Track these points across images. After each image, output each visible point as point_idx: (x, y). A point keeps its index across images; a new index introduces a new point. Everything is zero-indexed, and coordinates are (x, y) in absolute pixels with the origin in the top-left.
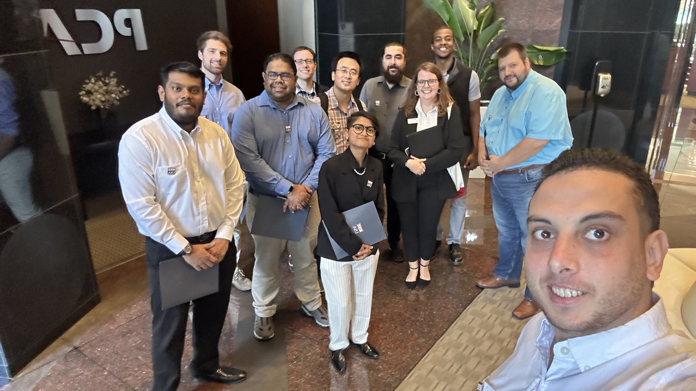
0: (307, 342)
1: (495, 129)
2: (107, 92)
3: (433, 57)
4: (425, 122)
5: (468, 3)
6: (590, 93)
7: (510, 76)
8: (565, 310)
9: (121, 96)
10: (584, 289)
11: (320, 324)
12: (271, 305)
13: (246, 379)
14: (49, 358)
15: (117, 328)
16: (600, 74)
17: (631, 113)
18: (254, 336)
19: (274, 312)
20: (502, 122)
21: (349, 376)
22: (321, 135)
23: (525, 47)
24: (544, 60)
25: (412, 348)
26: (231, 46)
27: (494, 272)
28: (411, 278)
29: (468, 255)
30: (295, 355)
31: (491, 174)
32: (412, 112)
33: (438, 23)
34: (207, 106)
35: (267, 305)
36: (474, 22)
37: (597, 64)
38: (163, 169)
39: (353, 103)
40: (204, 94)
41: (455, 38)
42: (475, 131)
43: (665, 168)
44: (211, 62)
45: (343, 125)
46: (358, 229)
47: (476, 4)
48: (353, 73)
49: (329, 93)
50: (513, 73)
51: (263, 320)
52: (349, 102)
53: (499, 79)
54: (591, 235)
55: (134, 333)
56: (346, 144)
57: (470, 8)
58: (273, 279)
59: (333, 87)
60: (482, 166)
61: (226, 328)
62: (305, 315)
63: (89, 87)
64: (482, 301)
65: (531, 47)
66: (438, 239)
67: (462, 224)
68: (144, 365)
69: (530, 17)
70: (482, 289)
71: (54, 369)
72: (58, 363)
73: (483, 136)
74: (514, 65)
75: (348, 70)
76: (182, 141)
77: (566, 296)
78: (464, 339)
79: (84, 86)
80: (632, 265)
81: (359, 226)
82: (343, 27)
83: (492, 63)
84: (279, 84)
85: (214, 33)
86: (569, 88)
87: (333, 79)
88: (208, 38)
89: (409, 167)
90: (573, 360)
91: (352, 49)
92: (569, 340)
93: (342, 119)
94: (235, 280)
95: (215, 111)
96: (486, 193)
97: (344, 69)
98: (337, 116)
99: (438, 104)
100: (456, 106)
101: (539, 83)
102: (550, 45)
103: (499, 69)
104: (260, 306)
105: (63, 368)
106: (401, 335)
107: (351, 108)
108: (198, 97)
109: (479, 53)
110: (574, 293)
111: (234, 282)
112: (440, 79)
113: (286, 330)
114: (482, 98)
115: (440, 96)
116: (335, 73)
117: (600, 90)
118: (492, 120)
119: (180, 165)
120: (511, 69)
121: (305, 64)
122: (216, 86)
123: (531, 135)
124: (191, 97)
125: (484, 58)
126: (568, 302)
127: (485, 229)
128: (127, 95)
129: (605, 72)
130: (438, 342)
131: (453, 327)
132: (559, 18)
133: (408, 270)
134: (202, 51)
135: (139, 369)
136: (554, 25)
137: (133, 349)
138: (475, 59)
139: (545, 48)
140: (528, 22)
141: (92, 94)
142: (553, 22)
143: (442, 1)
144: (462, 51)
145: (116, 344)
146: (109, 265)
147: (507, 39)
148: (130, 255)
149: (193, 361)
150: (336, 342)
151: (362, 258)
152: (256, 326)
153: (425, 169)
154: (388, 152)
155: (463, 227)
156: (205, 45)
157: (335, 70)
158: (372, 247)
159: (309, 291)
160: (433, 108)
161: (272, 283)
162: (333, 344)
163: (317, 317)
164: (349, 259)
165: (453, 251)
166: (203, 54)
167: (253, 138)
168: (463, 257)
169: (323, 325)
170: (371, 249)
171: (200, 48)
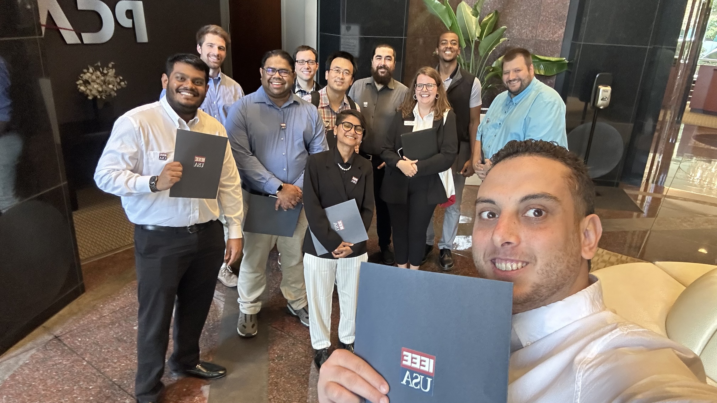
0: (290, 341)
2: (104, 82)
4: (421, 125)
5: (471, 10)
6: (590, 105)
7: (513, 80)
9: (119, 87)
11: (304, 323)
12: (256, 303)
13: (225, 375)
14: (29, 345)
15: (99, 319)
16: (600, 87)
17: (630, 126)
18: (238, 333)
19: (258, 309)
20: (500, 126)
22: (316, 136)
24: (545, 70)
29: (458, 260)
30: (277, 354)
32: (410, 115)
33: (441, 28)
35: (252, 303)
36: (476, 30)
37: (597, 76)
38: (154, 154)
39: (345, 104)
40: (207, 87)
43: (666, 183)
44: (208, 55)
45: (332, 125)
46: (339, 227)
47: (479, 12)
48: (347, 73)
49: (322, 92)
50: (518, 77)
51: (247, 316)
52: (341, 103)
55: (116, 325)
57: (473, 15)
58: (261, 275)
59: (326, 86)
62: (290, 314)
63: (87, 76)
66: (428, 244)
67: (455, 230)
68: (124, 356)
69: (533, 27)
71: (32, 357)
72: (37, 352)
73: (480, 140)
74: (518, 70)
75: (342, 71)
79: (82, 75)
81: (340, 223)
82: (349, 29)
83: (493, 71)
84: (278, 79)
85: (213, 27)
86: (569, 99)
87: (327, 78)
88: (208, 32)
89: (399, 168)
93: (331, 118)
94: (222, 276)
95: (213, 105)
97: (337, 69)
98: (327, 115)
99: (435, 108)
100: (453, 112)
102: (552, 56)
103: (504, 73)
104: (245, 303)
105: (42, 357)
107: (342, 107)
108: (201, 88)
109: (480, 61)
111: (220, 277)
112: (439, 84)
113: (270, 328)
114: (483, 106)
115: (438, 101)
116: (329, 72)
117: (600, 102)
118: (489, 123)
119: (172, 152)
120: (515, 74)
121: (306, 64)
122: (215, 80)
124: (194, 88)
125: (486, 66)
128: (125, 86)
129: (606, 85)
132: (562, 28)
134: (201, 45)
135: (119, 361)
136: (557, 35)
137: (113, 340)
138: (476, 66)
139: (547, 58)
140: (531, 32)
141: (89, 83)
142: (556, 33)
143: (445, 7)
144: (463, 58)
145: (97, 334)
146: (96, 256)
147: (509, 48)
148: (117, 246)
149: (173, 355)
150: (318, 341)
151: (341, 255)
152: (239, 322)
153: (417, 171)
154: (382, 153)
155: (456, 233)
156: (204, 39)
157: (329, 70)
158: (352, 245)
159: (296, 289)
160: (430, 113)
161: (259, 278)
162: (314, 343)
163: (302, 316)
164: (329, 256)
165: (444, 256)
166: (201, 48)
167: (246, 135)
168: (454, 262)
169: (307, 325)
170: (350, 247)
171: (198, 42)
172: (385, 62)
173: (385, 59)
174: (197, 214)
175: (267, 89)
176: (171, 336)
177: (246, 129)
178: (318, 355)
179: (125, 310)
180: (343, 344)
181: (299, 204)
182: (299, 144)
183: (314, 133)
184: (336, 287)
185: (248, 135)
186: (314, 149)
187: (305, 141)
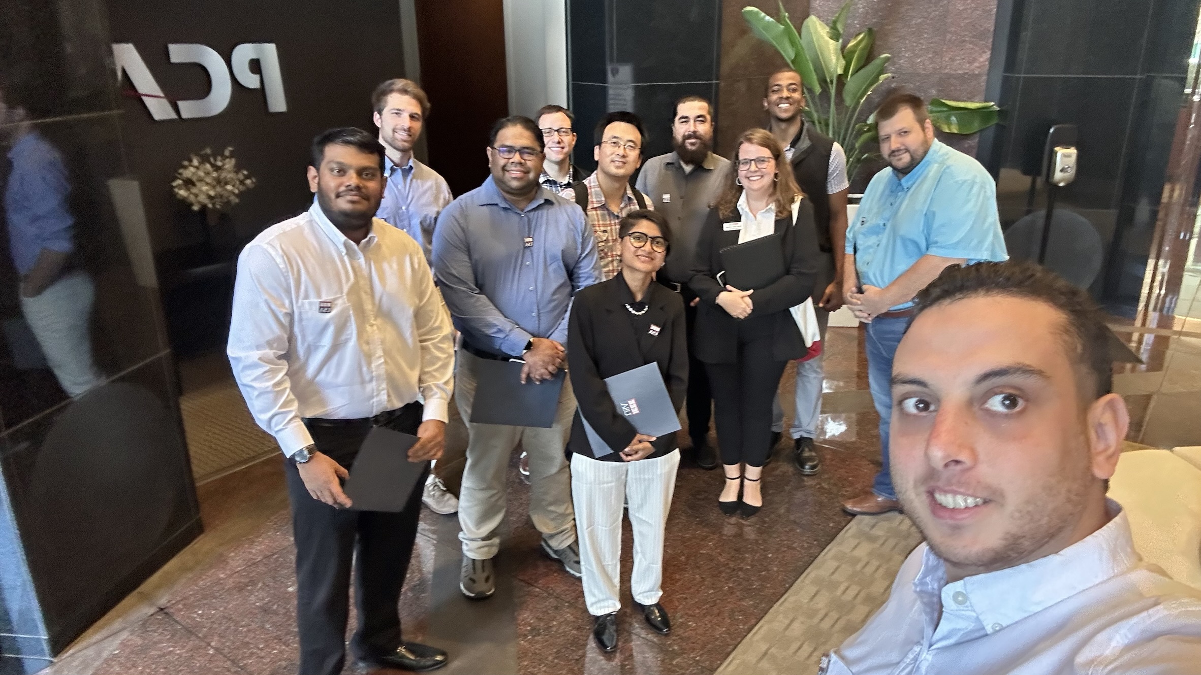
0: (550, 603)
1: (873, 240)
2: (218, 181)
3: (766, 119)
4: (754, 227)
5: (828, 29)
6: (1040, 181)
7: (898, 150)
8: (956, 529)
9: (242, 188)
10: (985, 494)
11: (572, 572)
12: (491, 539)
13: (446, 665)
14: (117, 625)
15: (230, 576)
16: (1057, 149)
17: (1111, 215)
18: (461, 590)
19: (495, 551)
20: (885, 229)
21: (622, 662)
22: (583, 255)
23: (926, 103)
24: (960, 124)
25: (731, 616)
26: (428, 105)
27: (873, 486)
28: (729, 495)
29: (828, 457)
30: (530, 625)
31: (866, 318)
32: (732, 212)
33: (775, 62)
34: (387, 202)
35: (483, 539)
36: (837, 62)
37: (1052, 131)
38: (310, 304)
39: (629, 198)
40: (383, 182)
41: (805, 86)
42: (838, 243)
43: (1177, 311)
44: (394, 131)
45: (612, 236)
46: (630, 409)
47: (841, 32)
48: (631, 147)
49: (590, 183)
50: (904, 145)
51: (477, 563)
52: (623, 197)
53: (880, 157)
54: (996, 404)
55: (260, 585)
56: (618, 266)
57: (831, 38)
58: (497, 493)
59: (595, 172)
60: (851, 303)
61: (411, 578)
62: (547, 556)
63: (188, 173)
64: (853, 536)
65: (937, 103)
66: (775, 429)
67: (816, 404)
68: (275, 638)
69: (935, 53)
70: (854, 515)
71: (124, 644)
72: (131, 635)
73: (852, 253)
74: (904, 133)
75: (622, 143)
76: (346, 258)
77: (957, 507)
78: (822, 602)
79: (181, 171)
80: (1065, 453)
81: (632, 403)
82: (615, 72)
83: (868, 131)
84: (518, 165)
85: (400, 83)
86: (1004, 172)
87: (596, 158)
88: (392, 91)
89: (721, 305)
90: (974, 614)
91: (629, 109)
92: (967, 579)
93: (610, 225)
94: (429, 496)
95: (400, 211)
96: (860, 353)
97: (615, 140)
98: (603, 220)
99: (775, 198)
100: (808, 202)
101: (949, 163)
102: (970, 99)
103: (880, 139)
104: (472, 540)
105: (140, 642)
106: (712, 593)
107: (626, 206)
108: (372, 185)
109: (846, 114)
110: (971, 501)
111: (425, 498)
112: (778, 155)
113: (515, 581)
114: (851, 190)
115: (779, 184)
116: (600, 148)
117: (1058, 175)
118: (866, 225)
119: (339, 298)
120: (900, 139)
121: (556, 135)
122: (404, 171)
123: (933, 251)
124: (361, 185)
125: (856, 122)
126: (960, 516)
127: (858, 414)
128: (252, 186)
129: (1067, 145)
130: (776, 606)
131: (803, 582)
132: (985, 52)
133: (722, 481)
134: (380, 113)
135: (267, 646)
136: (977, 64)
137: (256, 611)
138: (839, 123)
139: (962, 105)
140: (932, 61)
141: (193, 184)
142: (975, 60)
143: (782, 27)
144: (817, 111)
145: (228, 603)
146: (217, 471)
147: (895, 90)
148: (252, 454)
149: (356, 634)
150: (599, 601)
151: (635, 457)
152: (463, 574)
153: (752, 308)
154: (690, 279)
155: (819, 409)
156: (386, 102)
157: (600, 144)
158: (654, 439)
159: (555, 515)
160: (767, 206)
161: (494, 499)
162: (592, 604)
163: (567, 560)
164: (614, 457)
165: (803, 451)
166: (381, 118)
167: (466, 259)
168: (820, 461)
169: (578, 575)
170: (651, 442)
171: (376, 108)
172: (695, 126)
173: (695, 121)
174: (384, 397)
175: (500, 182)
176: (352, 601)
177: (469, 251)
178: (600, 625)
179: (272, 560)
180: (640, 605)
181: (560, 370)
182: (555, 271)
183: (579, 252)
184: (626, 510)
185: (470, 258)
186: (580, 277)
187: (566, 266)
